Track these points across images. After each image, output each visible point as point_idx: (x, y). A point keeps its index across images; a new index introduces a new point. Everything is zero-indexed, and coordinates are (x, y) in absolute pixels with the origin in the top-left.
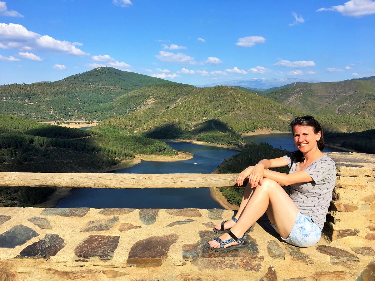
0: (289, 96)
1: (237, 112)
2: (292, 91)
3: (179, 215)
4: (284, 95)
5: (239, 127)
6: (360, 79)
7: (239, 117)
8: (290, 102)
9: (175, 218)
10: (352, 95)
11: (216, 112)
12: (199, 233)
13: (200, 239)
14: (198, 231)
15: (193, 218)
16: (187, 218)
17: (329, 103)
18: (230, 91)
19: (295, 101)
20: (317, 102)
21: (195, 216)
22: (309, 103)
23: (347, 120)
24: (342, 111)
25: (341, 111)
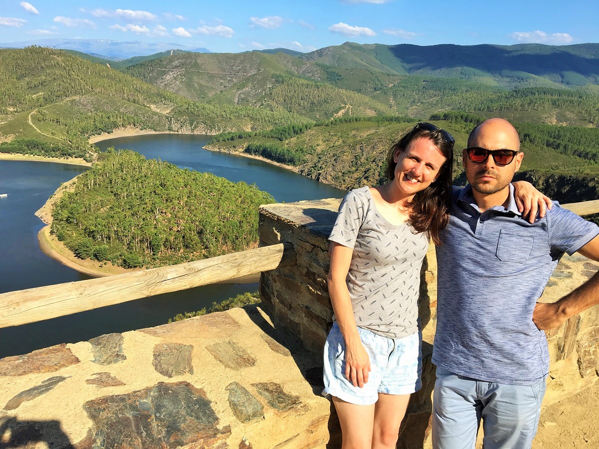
0: (164, 73)
1: (77, 98)
2: (167, 64)
3: (25, 373)
4: (156, 70)
5: (83, 124)
6: (264, 51)
7: (81, 107)
8: (166, 83)
9: (18, 381)
10: (254, 75)
11: (34, 96)
12: (84, 407)
13: (90, 424)
14: (82, 402)
15: (62, 372)
16: (47, 376)
17: (225, 87)
18: (58, 58)
19: (174, 81)
20: (208, 85)
21: (64, 365)
22: (196, 85)
23: (250, 112)
24: (243, 99)
25: (241, 99)
